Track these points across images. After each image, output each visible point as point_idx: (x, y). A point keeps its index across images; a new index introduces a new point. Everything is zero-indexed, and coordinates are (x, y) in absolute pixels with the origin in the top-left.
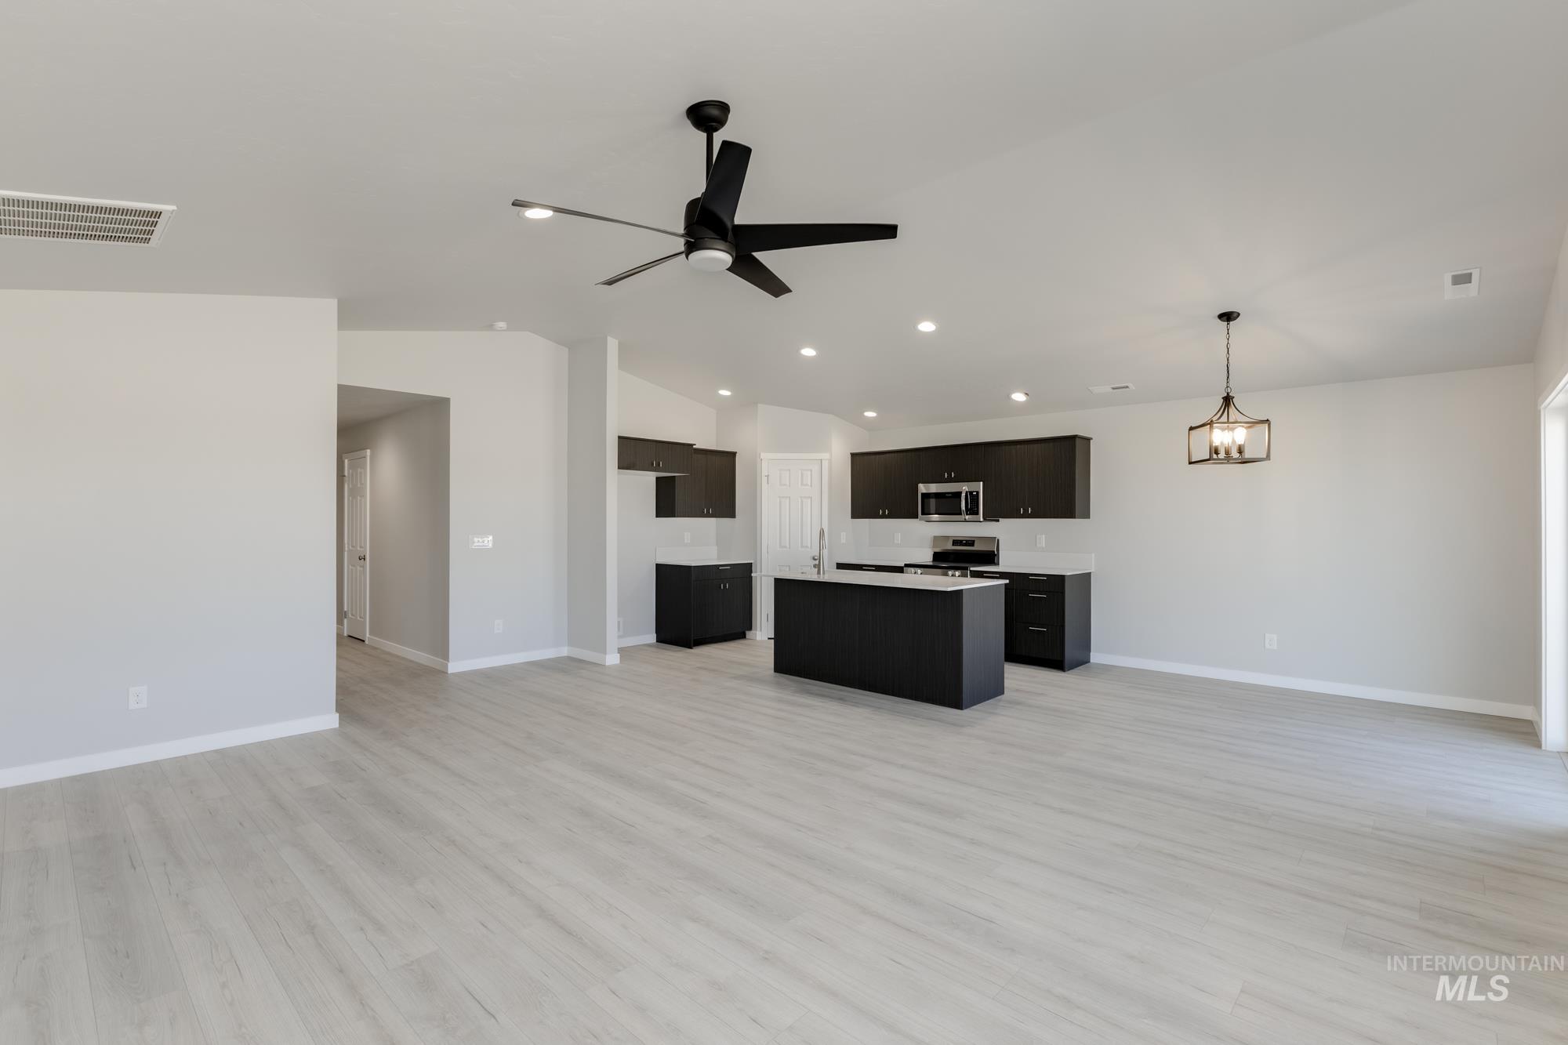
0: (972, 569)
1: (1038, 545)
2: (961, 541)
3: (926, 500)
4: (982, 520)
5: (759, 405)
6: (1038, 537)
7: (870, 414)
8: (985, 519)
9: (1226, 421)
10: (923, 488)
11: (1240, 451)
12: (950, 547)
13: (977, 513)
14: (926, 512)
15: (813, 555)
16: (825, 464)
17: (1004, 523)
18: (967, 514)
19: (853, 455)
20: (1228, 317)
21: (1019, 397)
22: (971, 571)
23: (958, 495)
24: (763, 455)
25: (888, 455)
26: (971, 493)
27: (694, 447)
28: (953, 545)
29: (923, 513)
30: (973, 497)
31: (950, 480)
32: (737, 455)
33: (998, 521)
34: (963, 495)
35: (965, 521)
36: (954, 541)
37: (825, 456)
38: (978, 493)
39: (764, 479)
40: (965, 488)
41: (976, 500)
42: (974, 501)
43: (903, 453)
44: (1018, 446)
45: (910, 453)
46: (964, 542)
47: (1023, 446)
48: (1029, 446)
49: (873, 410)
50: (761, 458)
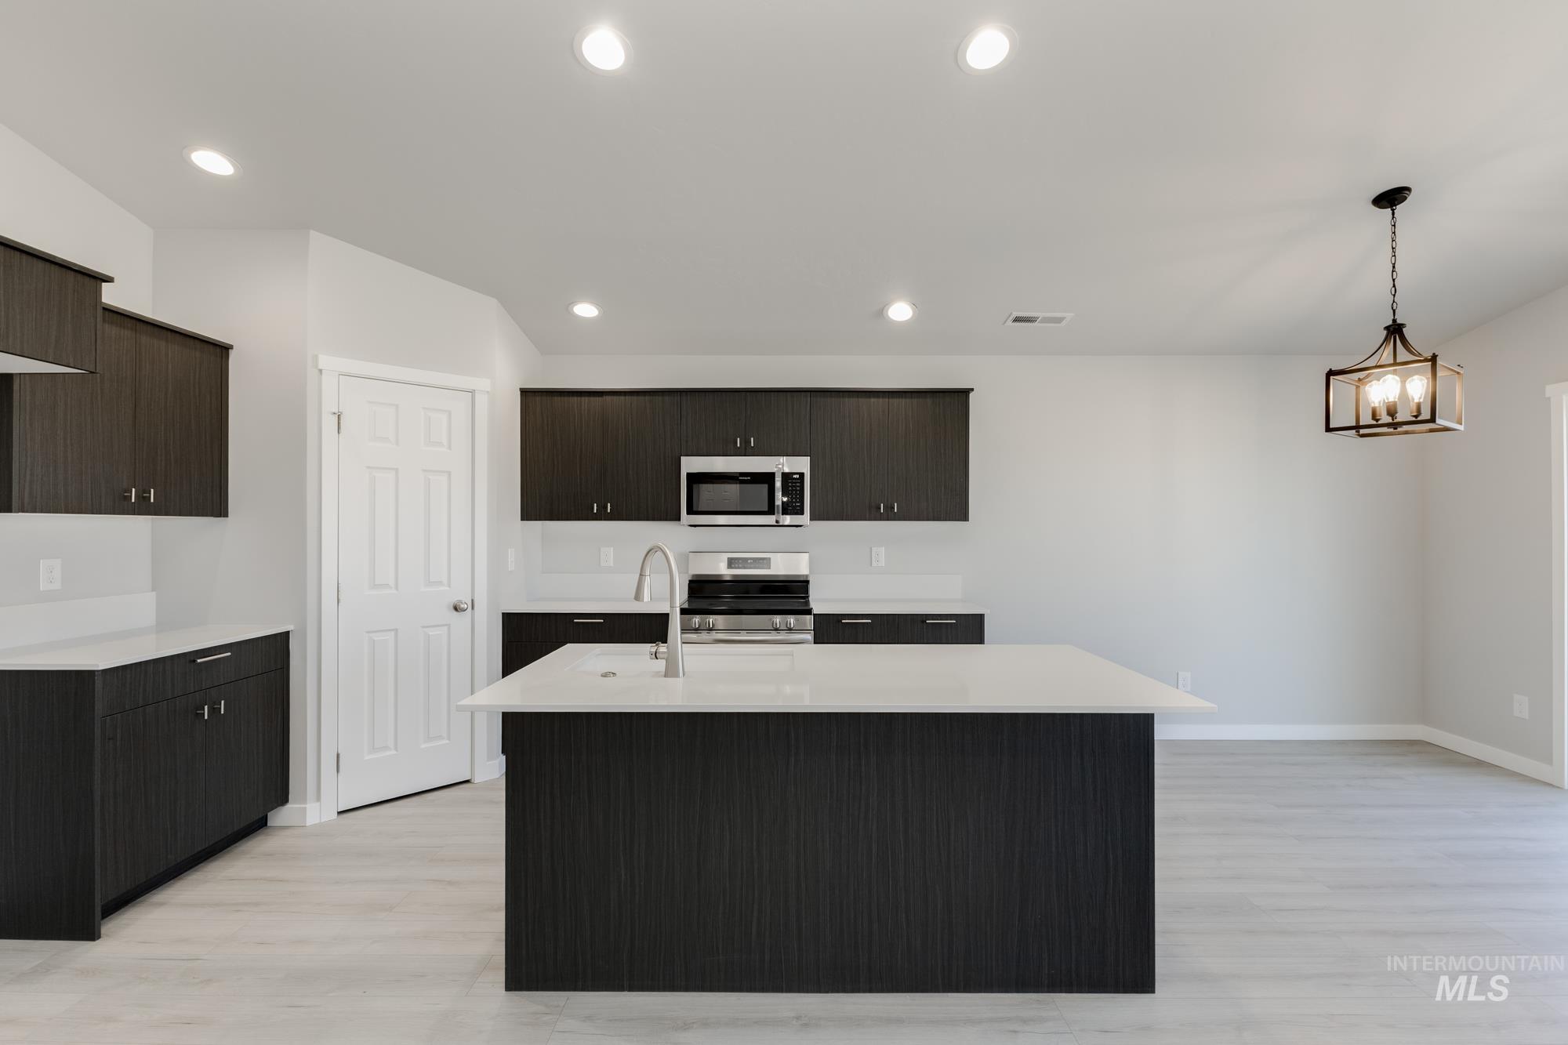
1: (874, 564)
2: (745, 560)
3: (695, 486)
4: (808, 521)
5: (312, 233)
6: (874, 549)
7: (586, 310)
9: (1392, 362)
10: (691, 464)
11: (1392, 412)
13: (800, 511)
14: (696, 508)
15: (454, 600)
16: (482, 401)
18: (784, 514)
19: (525, 393)
20: (1391, 198)
21: (900, 311)
22: (815, 616)
23: (767, 478)
24: (326, 362)
25: (608, 398)
26: (791, 475)
28: (730, 567)
29: (690, 511)
30: (792, 482)
31: (744, 452)
32: (232, 354)
34: (779, 478)
36: (729, 560)
37: (482, 384)
38: (802, 475)
39: (329, 423)
40: (781, 466)
41: (798, 488)
42: (796, 490)
43: (645, 396)
44: (872, 400)
45: (660, 398)
46: (749, 561)
47: (881, 400)
48: (891, 400)
49: (592, 303)
50: (320, 368)
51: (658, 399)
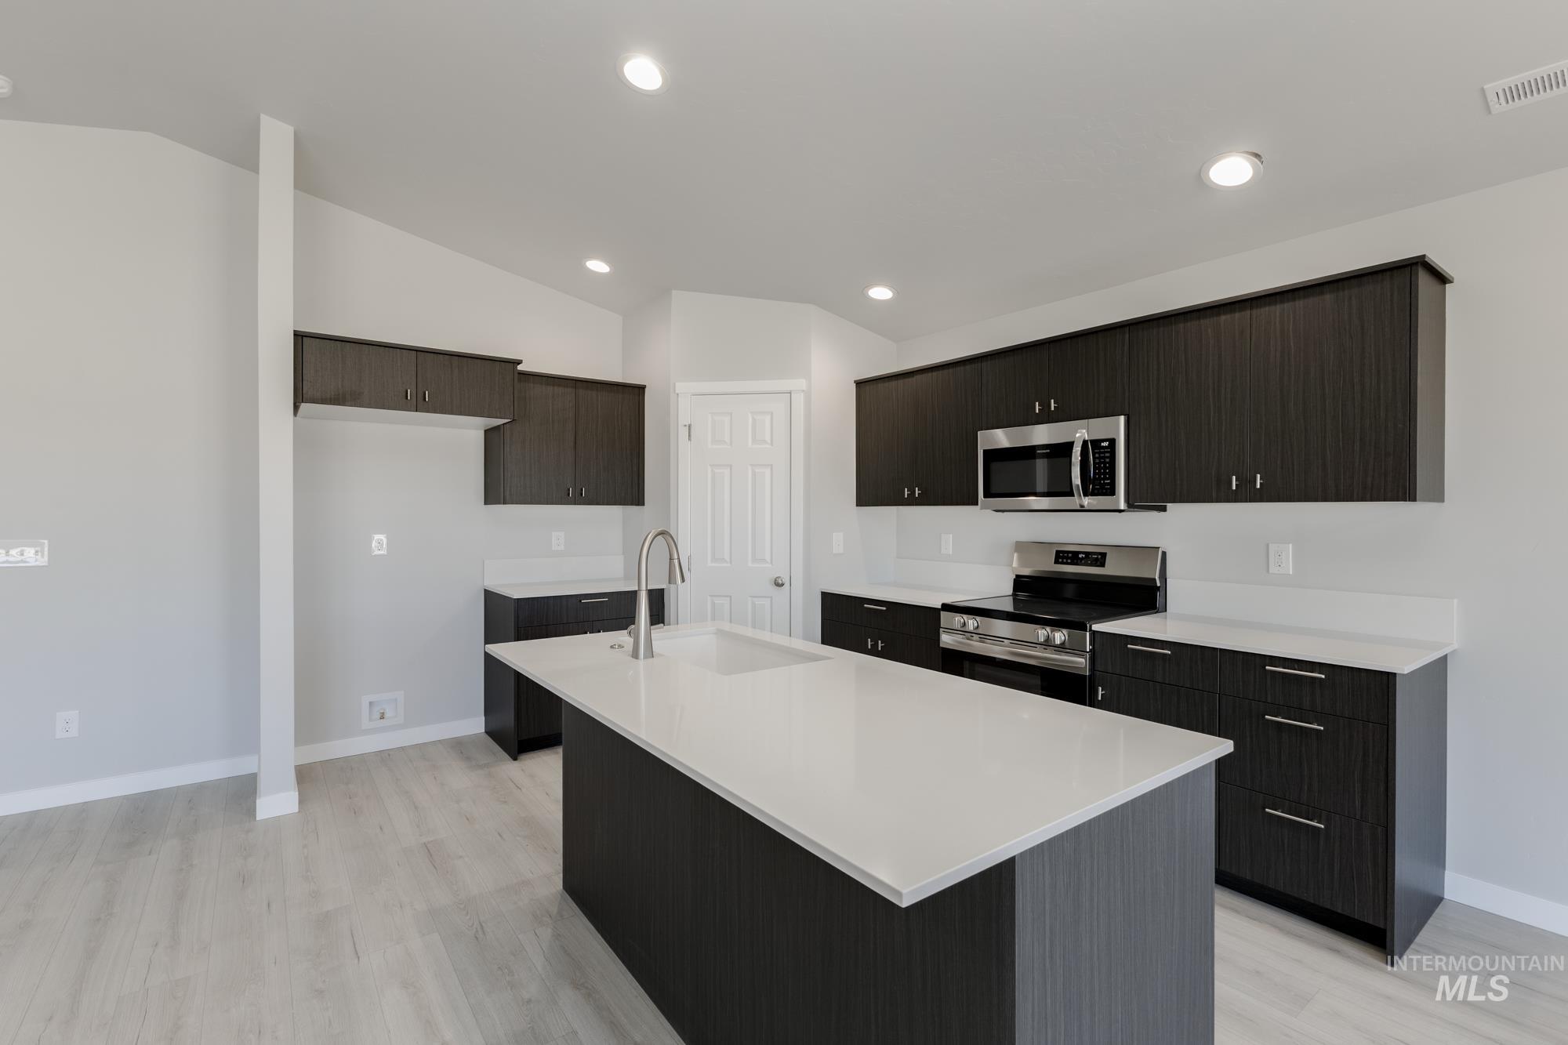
0: (1096, 627)
1: (1273, 569)
2: (1076, 554)
3: (994, 466)
4: (1122, 506)
5: (674, 292)
6: (1273, 548)
7: (881, 293)
8: (1131, 505)
10: (989, 439)
12: (1046, 564)
13: (1111, 491)
14: (994, 490)
16: (799, 401)
17: (1178, 512)
18: (1086, 495)
19: (860, 383)
22: (1094, 633)
23: (1064, 450)
24: (681, 387)
25: (918, 377)
26: (1096, 443)
27: (520, 367)
28: (1056, 562)
29: (989, 494)
30: (1100, 453)
31: (1047, 418)
32: (646, 390)
33: (1164, 509)
34: (1077, 450)
35: (1082, 510)
36: (1058, 552)
37: (800, 384)
38: (1113, 442)
39: (683, 432)
40: (1079, 432)
41: (1108, 460)
42: (1105, 463)
43: (949, 368)
44: (1223, 318)
45: (962, 368)
46: (1080, 556)
47: (1237, 315)
48: (1254, 312)
49: (886, 286)
50: (677, 392)
51: (961, 369)
